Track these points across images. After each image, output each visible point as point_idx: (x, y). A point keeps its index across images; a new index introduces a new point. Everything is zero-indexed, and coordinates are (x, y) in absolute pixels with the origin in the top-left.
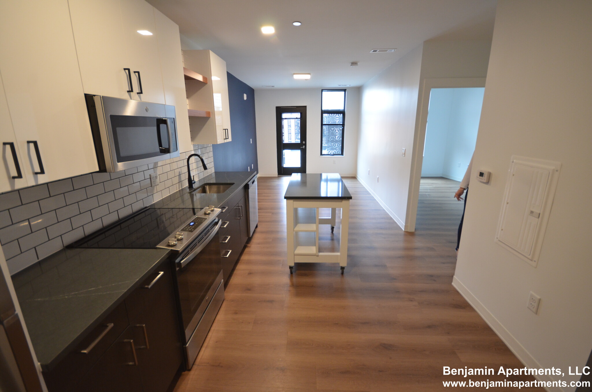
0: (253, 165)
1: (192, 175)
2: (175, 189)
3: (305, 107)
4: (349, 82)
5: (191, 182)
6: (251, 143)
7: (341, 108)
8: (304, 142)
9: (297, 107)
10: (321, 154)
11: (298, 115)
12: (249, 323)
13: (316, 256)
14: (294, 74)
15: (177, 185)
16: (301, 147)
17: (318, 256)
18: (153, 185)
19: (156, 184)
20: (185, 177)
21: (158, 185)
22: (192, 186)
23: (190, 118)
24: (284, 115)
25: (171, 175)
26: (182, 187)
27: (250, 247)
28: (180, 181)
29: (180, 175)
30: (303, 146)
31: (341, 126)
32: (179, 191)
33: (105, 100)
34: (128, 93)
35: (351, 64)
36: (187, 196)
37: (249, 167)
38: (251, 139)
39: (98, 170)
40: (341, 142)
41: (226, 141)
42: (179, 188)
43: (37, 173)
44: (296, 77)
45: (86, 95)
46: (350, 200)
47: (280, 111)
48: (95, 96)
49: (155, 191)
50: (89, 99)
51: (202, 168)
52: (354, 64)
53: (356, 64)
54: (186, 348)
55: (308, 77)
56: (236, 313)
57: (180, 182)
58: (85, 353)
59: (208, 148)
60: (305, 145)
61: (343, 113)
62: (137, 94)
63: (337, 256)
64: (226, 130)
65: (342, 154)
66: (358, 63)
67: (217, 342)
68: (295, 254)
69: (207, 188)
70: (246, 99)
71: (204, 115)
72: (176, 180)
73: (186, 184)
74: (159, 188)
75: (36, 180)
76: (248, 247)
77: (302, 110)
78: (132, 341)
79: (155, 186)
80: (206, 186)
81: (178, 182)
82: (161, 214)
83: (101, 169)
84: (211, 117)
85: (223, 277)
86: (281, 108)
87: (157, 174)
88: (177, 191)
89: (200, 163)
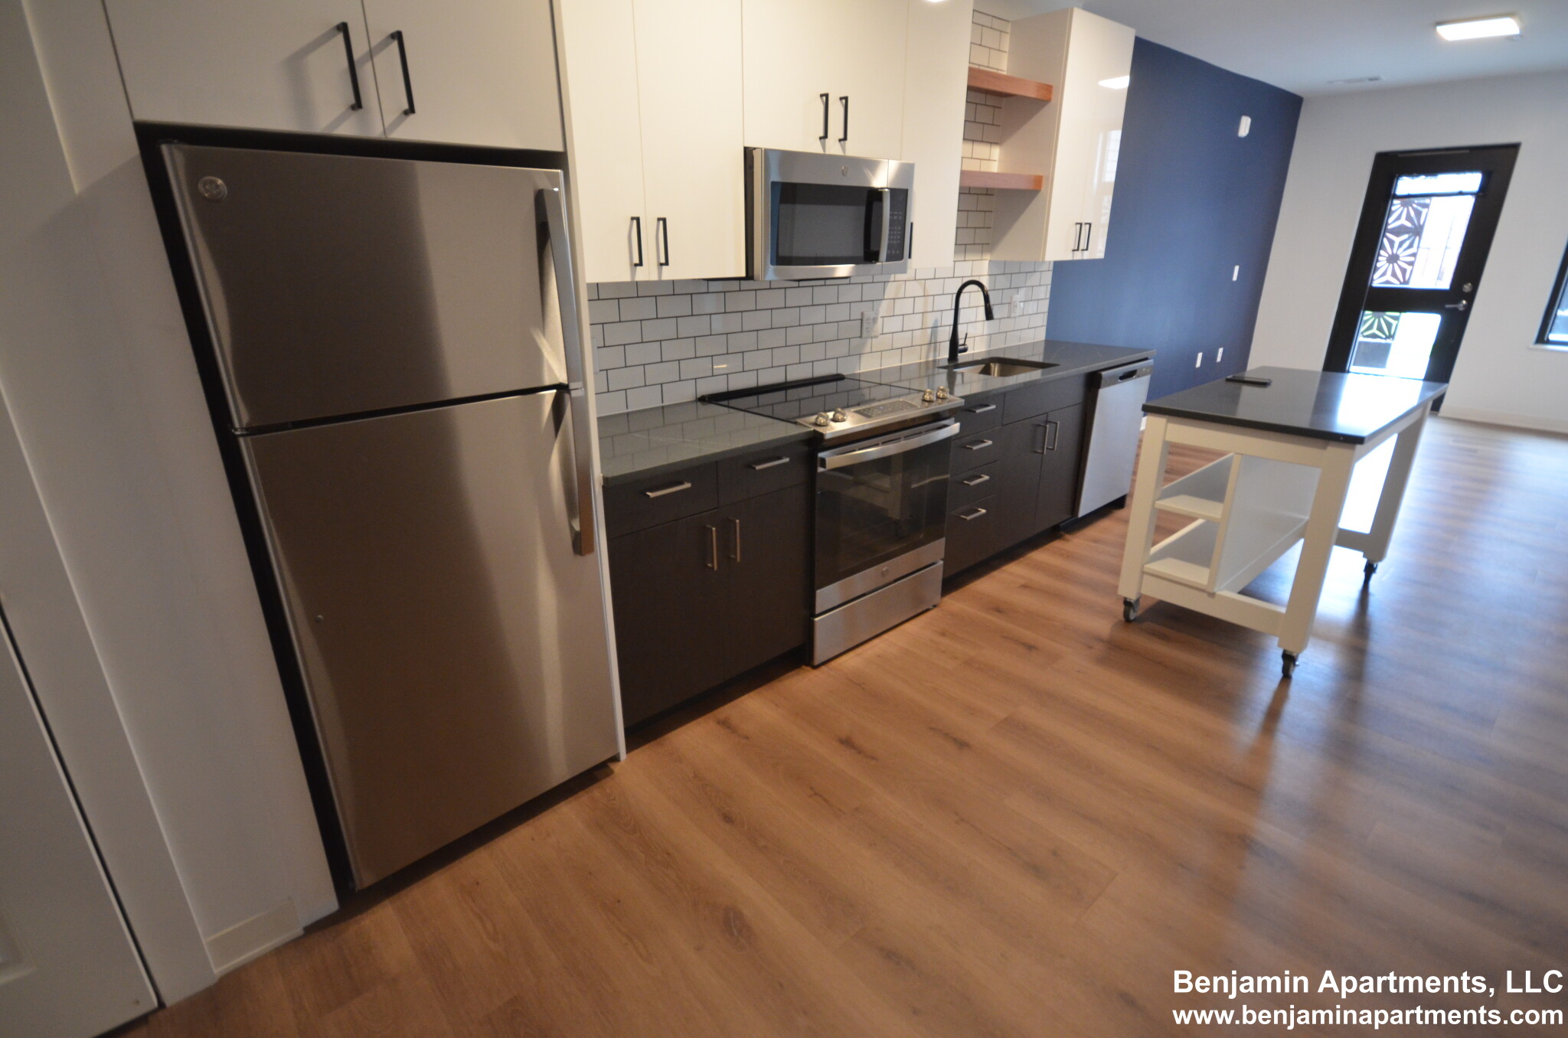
0: (1221, 350)
1: (962, 330)
2: (913, 358)
3: (1515, 147)
5: (955, 347)
6: (1235, 278)
8: (1467, 288)
9: (1474, 148)
10: (1541, 341)
11: (1471, 180)
12: (956, 658)
13: (1205, 595)
14: (1443, 20)
15: (925, 348)
16: (1447, 306)
17: (1212, 595)
18: (865, 334)
19: (873, 334)
20: (945, 335)
21: (876, 337)
22: (957, 356)
24: (1405, 185)
25: (912, 322)
26: (935, 356)
27: (1068, 541)
28: (933, 341)
29: (935, 327)
30: (1458, 301)
32: (927, 363)
34: (821, 142)
36: (942, 379)
37: (1200, 355)
38: (1237, 268)
39: (743, 274)
41: (1078, 256)
42: (927, 356)
43: (662, 264)
44: (1454, 32)
45: (746, 149)
47: (1392, 168)
48: (755, 149)
49: (868, 349)
50: (748, 153)
51: (982, 311)
54: (813, 621)
55: (1507, 28)
56: (943, 634)
57: (933, 343)
58: (648, 496)
59: (1038, 274)
60: (1471, 297)
62: (836, 142)
63: (1277, 614)
64: (1085, 229)
68: (1145, 570)
69: (995, 368)
70: (1245, 138)
72: (922, 337)
73: (945, 354)
74: (877, 344)
75: (660, 273)
76: (1064, 539)
77: (1496, 161)
78: (714, 529)
79: (868, 337)
80: (992, 365)
81: (927, 341)
82: (872, 397)
83: (750, 276)
84: (1043, 189)
85: (943, 556)
86: (1400, 156)
87: (877, 313)
88: (919, 361)
89: (982, 302)
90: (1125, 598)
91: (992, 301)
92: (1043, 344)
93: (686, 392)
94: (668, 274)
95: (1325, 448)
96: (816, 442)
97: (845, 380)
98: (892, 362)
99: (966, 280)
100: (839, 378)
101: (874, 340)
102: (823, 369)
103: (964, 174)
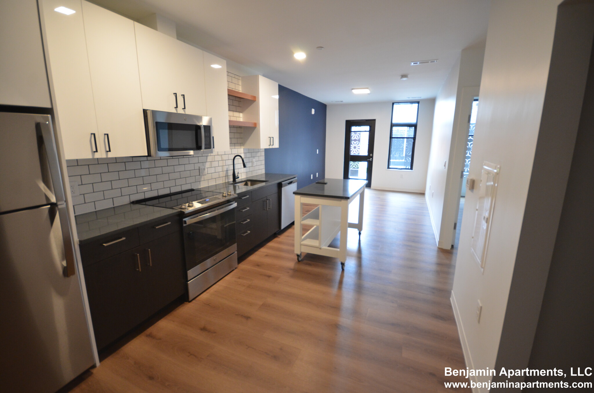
0: (317, 174)
1: (236, 171)
2: (221, 181)
3: (375, 120)
5: (234, 177)
6: (318, 153)
7: (414, 121)
8: (371, 155)
9: (366, 120)
10: (388, 168)
11: (367, 128)
12: (244, 286)
14: (353, 89)
15: (224, 178)
16: (368, 160)
17: (320, 249)
18: (201, 174)
19: (204, 174)
20: (231, 173)
21: (205, 175)
22: (235, 180)
24: (354, 129)
25: (220, 169)
26: (228, 180)
27: (279, 238)
28: (227, 175)
29: (227, 171)
30: (370, 159)
31: (412, 139)
32: (225, 183)
33: (154, 112)
34: (175, 109)
35: (401, 77)
36: (231, 187)
37: (312, 175)
38: (318, 150)
39: (147, 154)
40: (411, 157)
41: (271, 147)
42: (225, 180)
43: (107, 151)
44: (356, 92)
45: (144, 110)
47: (350, 124)
48: (147, 110)
49: (203, 179)
52: (403, 76)
53: (405, 76)
54: (187, 283)
55: (367, 91)
56: (239, 278)
57: (227, 176)
58: (104, 246)
59: (260, 152)
60: (372, 157)
61: (415, 126)
62: (182, 110)
63: (337, 251)
64: (272, 139)
65: (411, 168)
66: (408, 76)
68: (301, 244)
69: (249, 183)
70: (315, 114)
71: (253, 126)
72: (223, 174)
73: (231, 179)
74: (206, 177)
75: (107, 155)
77: (371, 123)
78: (138, 254)
79: (203, 175)
80: (248, 182)
81: (225, 175)
82: (206, 196)
83: (149, 155)
84: (257, 127)
85: (236, 250)
86: (351, 121)
87: (205, 167)
88: (222, 182)
89: (242, 162)
90: (297, 254)
91: (245, 161)
92: (264, 175)
93: (126, 200)
94: (110, 155)
95: (341, 201)
96: (182, 215)
97: (195, 191)
98: (212, 183)
99: (236, 155)
100: (192, 190)
101: (205, 176)
102: (185, 188)
103: (230, 121)
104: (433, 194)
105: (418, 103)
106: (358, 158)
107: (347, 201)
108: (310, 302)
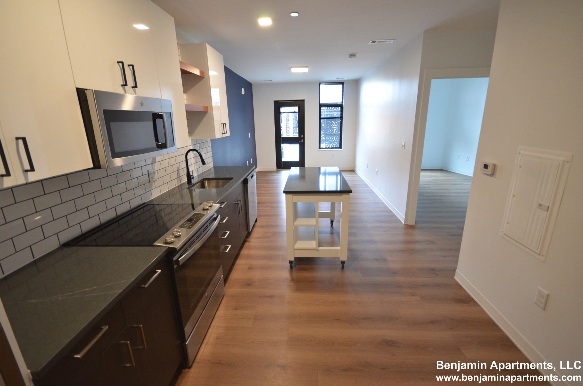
0: (251, 159)
1: (190, 170)
3: (303, 100)
4: (347, 75)
5: (189, 177)
6: (250, 137)
7: (339, 101)
8: (302, 136)
9: (295, 101)
10: (320, 148)
11: (296, 109)
12: (250, 319)
13: (316, 251)
14: (292, 67)
15: (176, 180)
16: (299, 141)
17: (318, 250)
18: (151, 180)
19: (155, 180)
20: (182, 172)
21: (156, 180)
22: (191, 181)
23: (187, 112)
24: (283, 109)
25: (169, 170)
26: (180, 182)
27: (249, 241)
29: (178, 170)
30: (301, 140)
31: (340, 119)
32: (178, 186)
33: (98, 94)
34: (123, 88)
35: (349, 56)
36: (186, 191)
37: (248, 162)
38: (250, 134)
40: (339, 135)
41: (225, 135)
42: (178, 184)
43: (26, 171)
44: (294, 70)
45: (78, 90)
46: (350, 194)
47: (278, 105)
48: (86, 90)
49: (154, 187)
50: (81, 93)
51: (201, 162)
52: (352, 55)
53: (354, 55)
54: (185, 345)
55: (306, 70)
57: (179, 177)
58: (78, 358)
59: (206, 143)
60: (304, 138)
61: (341, 106)
62: (131, 88)
63: (338, 250)
64: (225, 125)
65: (340, 147)
66: (357, 55)
67: (217, 339)
68: (295, 249)
69: (206, 183)
70: (244, 94)
71: (202, 110)
72: (175, 175)
73: (185, 180)
74: (157, 183)
75: (26, 178)
76: (247, 241)
77: (300, 104)
78: (128, 342)
79: (153, 182)
80: (205, 181)
81: (177, 177)
82: (160, 210)
83: (97, 165)
84: (209, 111)
85: (222, 273)
86: (279, 102)
87: (154, 169)
88: (175, 186)
89: (199, 158)
90: (289, 261)
92: (213, 168)
94: (34, 176)
95: (342, 196)
96: (171, 252)
97: (147, 205)
98: (165, 190)
100: (144, 205)
101: (155, 182)
104: (377, 172)
105: (343, 83)
106: (290, 140)
107: (349, 195)
108: (338, 319)
